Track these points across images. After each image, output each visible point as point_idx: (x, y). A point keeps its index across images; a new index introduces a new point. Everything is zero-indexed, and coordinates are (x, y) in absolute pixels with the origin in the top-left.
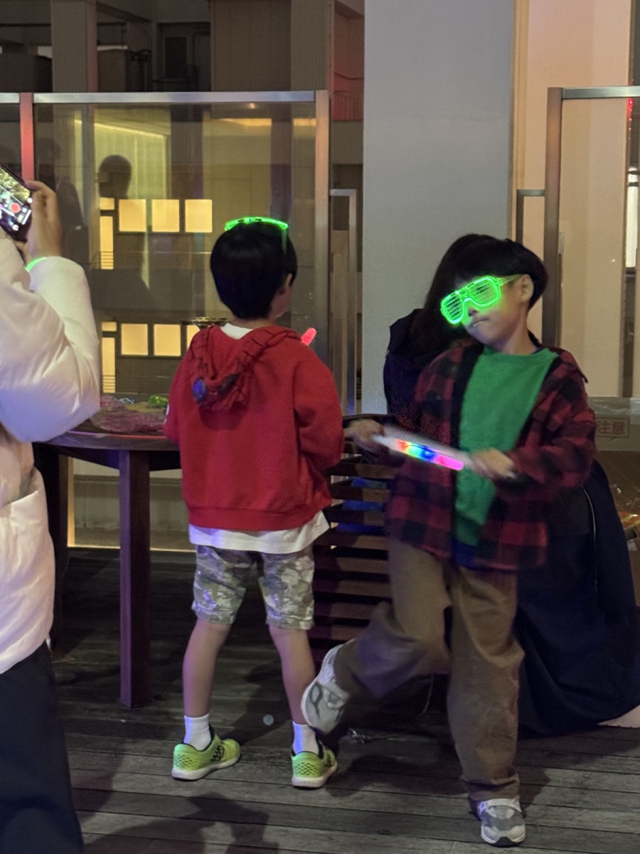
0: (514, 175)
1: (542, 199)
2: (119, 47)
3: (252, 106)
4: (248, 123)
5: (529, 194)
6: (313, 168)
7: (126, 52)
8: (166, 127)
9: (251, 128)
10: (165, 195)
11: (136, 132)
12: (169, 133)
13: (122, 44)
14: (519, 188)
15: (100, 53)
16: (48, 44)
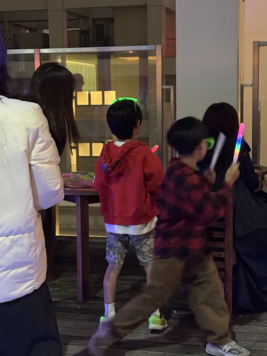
0: (240, 78)
1: (251, 88)
2: (77, 29)
3: (131, 52)
4: (130, 59)
5: (246, 86)
6: (155, 77)
7: (79, 31)
8: (96, 61)
9: (131, 61)
10: (96, 89)
11: (84, 64)
12: (97, 64)
13: (78, 27)
14: (241, 83)
15: (68, 31)
16: (47, 28)
